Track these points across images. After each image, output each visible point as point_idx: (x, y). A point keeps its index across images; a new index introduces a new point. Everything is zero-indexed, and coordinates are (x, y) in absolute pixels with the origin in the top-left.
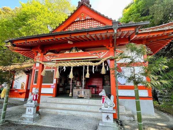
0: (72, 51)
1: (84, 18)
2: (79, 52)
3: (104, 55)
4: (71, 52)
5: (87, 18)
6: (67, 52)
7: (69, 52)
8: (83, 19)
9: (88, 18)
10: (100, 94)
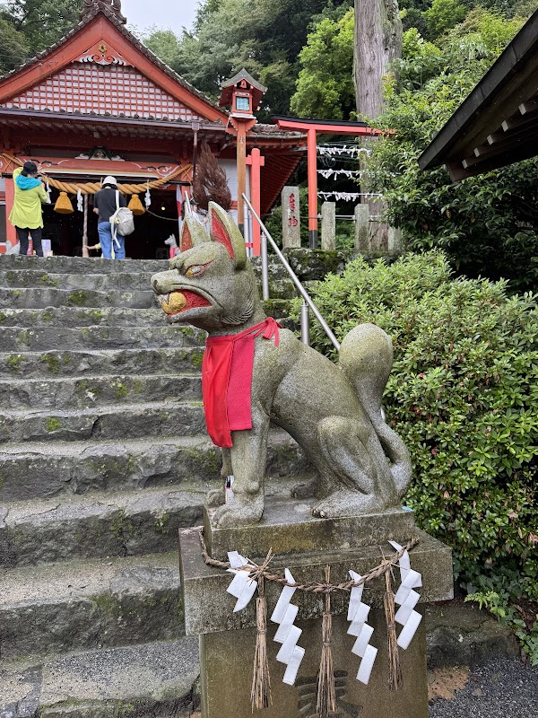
0: (96, 156)
1: (107, 59)
2: (113, 159)
3: (170, 173)
4: (93, 158)
5: (116, 62)
6: (82, 157)
7: (87, 158)
8: (103, 62)
9: (120, 63)
10: (166, 242)
